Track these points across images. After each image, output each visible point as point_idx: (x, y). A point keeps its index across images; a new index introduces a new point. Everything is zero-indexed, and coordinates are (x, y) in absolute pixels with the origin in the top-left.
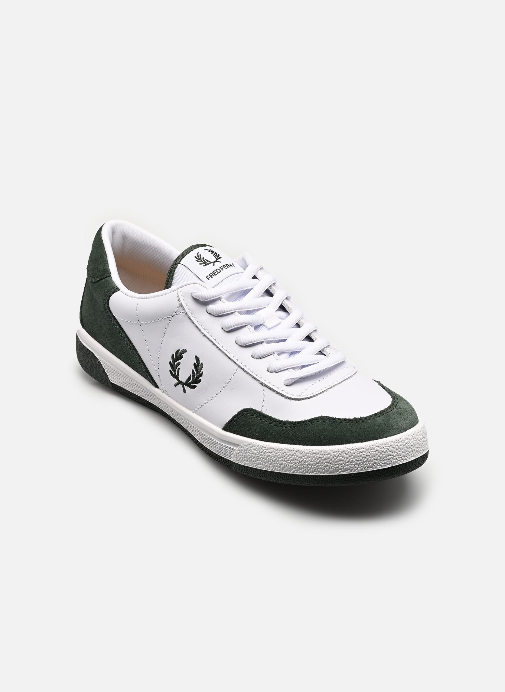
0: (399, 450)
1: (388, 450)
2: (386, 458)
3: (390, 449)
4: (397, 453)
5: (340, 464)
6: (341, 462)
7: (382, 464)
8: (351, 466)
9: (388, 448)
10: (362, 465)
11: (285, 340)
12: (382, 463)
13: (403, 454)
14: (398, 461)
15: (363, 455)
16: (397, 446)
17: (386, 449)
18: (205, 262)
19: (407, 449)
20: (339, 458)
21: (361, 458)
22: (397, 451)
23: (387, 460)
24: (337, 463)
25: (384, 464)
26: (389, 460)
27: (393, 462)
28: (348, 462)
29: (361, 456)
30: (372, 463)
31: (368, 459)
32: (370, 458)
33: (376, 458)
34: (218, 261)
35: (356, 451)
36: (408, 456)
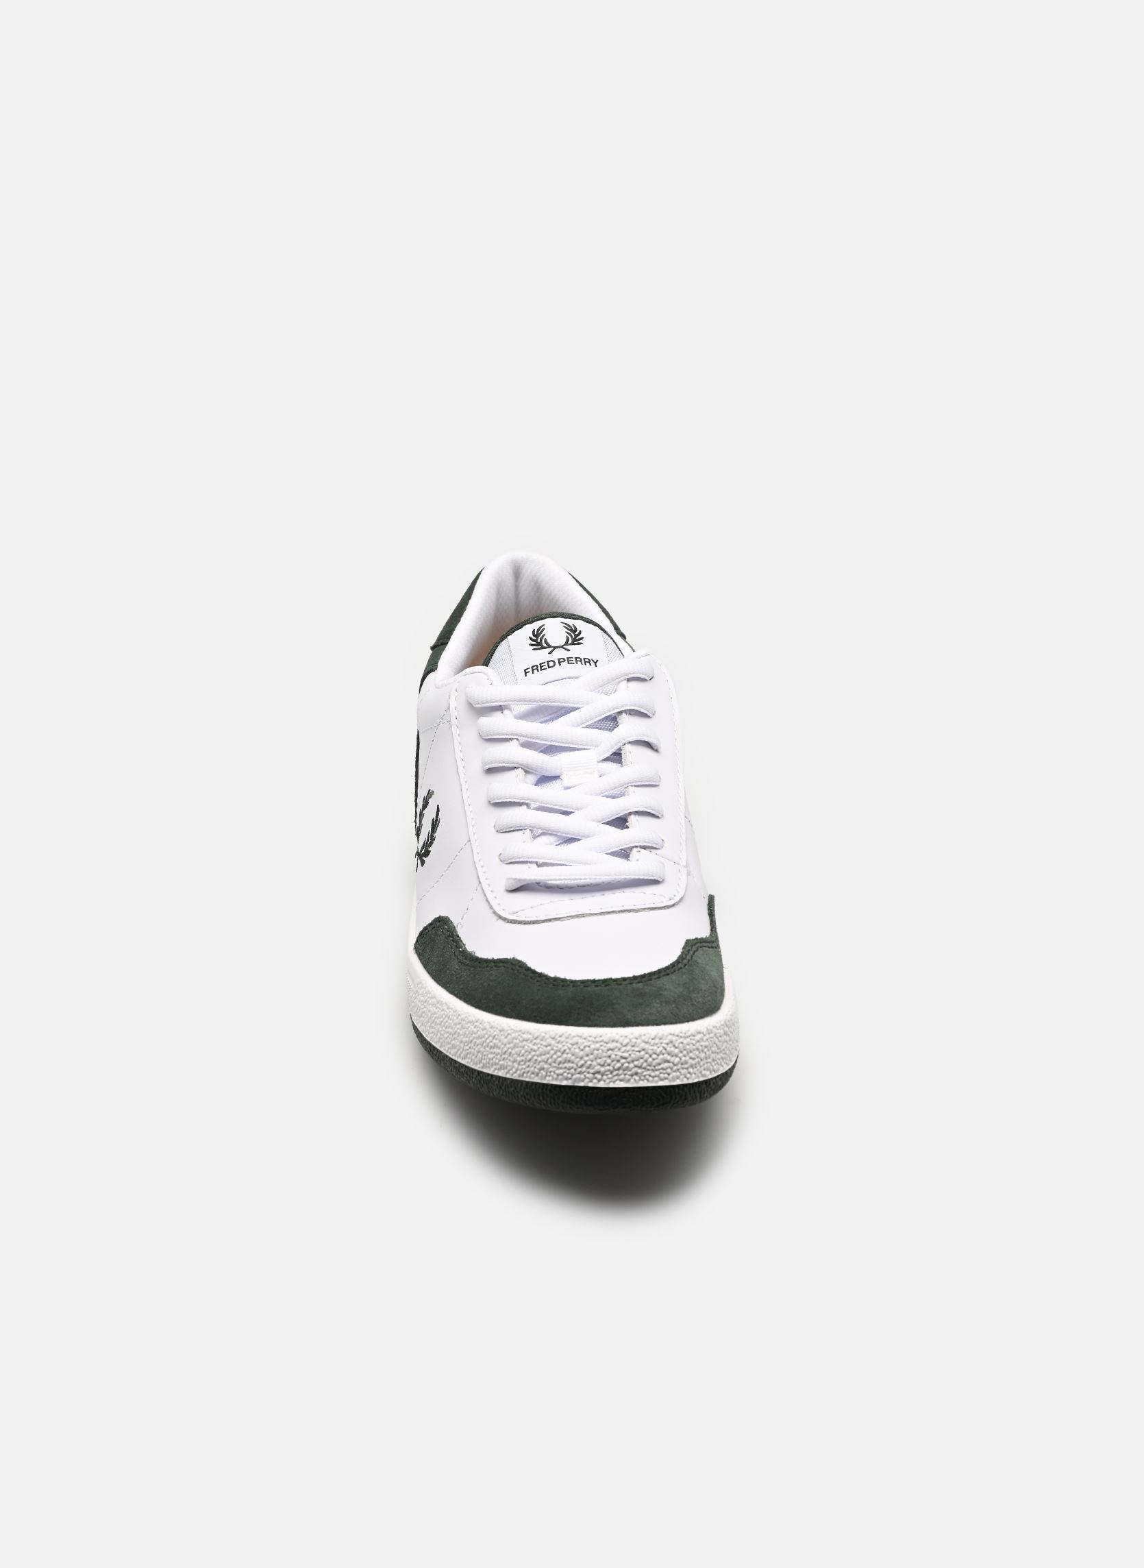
0: (685, 1052)
1: (664, 1051)
2: (660, 1067)
3: (668, 1049)
4: (681, 1059)
5: (565, 1068)
6: (570, 1065)
7: (651, 1079)
8: (588, 1075)
9: (665, 1046)
10: (610, 1076)
11: (567, 813)
12: (650, 1076)
13: (691, 1061)
14: (681, 1075)
15: (613, 1056)
16: (681, 1045)
17: (661, 1048)
18: (540, 644)
19: (697, 1053)
20: (565, 1056)
21: (609, 1061)
22: (681, 1055)
23: (661, 1071)
24: (561, 1066)
25: (653, 1077)
26: (664, 1072)
27: (671, 1076)
28: (582, 1066)
29: (610, 1057)
30: (629, 1073)
31: (623, 1065)
32: (629, 1063)
33: (639, 1065)
34: (564, 648)
35: (601, 1046)
36: (698, 1067)
